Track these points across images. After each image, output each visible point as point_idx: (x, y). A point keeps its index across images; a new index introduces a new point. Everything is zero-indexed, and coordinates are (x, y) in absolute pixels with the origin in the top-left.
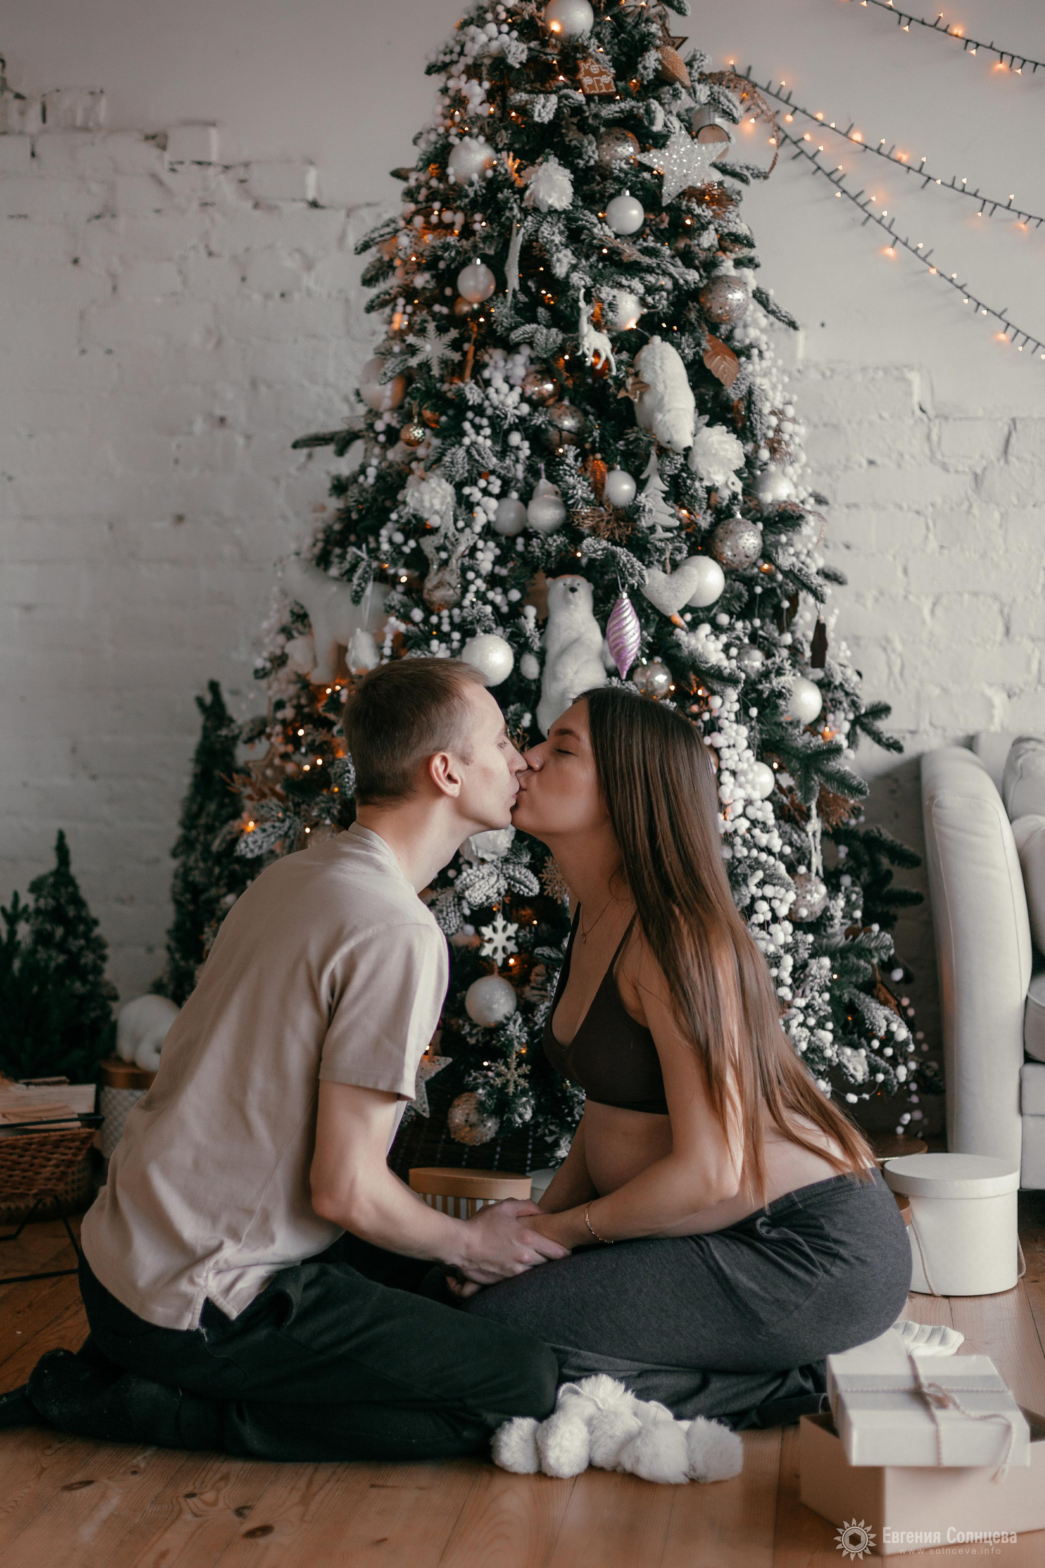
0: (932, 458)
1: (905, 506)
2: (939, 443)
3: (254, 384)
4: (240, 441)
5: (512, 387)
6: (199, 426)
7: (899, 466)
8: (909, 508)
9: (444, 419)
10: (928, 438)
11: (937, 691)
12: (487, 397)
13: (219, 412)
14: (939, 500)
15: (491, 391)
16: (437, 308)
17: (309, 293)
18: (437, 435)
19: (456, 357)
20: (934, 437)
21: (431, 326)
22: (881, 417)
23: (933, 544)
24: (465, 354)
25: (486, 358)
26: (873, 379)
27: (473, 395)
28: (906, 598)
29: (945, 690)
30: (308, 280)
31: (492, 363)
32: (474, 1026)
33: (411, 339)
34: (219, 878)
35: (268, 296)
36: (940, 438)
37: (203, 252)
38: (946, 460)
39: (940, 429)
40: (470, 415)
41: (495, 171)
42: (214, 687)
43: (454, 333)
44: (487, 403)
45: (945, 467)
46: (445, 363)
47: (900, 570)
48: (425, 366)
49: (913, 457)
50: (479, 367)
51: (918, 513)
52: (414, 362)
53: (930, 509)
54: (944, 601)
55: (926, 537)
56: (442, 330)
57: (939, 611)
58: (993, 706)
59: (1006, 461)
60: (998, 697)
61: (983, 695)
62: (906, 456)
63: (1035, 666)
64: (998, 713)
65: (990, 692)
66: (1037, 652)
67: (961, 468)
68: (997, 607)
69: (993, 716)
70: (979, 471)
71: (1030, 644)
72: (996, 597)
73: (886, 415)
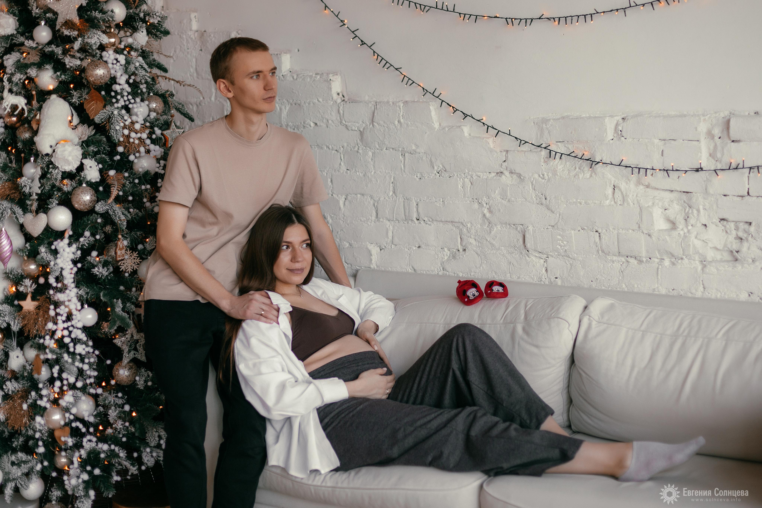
0: (341, 122)
1: (330, 147)
2: (343, 115)
7: (327, 126)
8: (333, 149)
10: (338, 112)
11: (347, 245)
14: (345, 145)
20: (341, 112)
22: (318, 100)
23: (343, 168)
26: (314, 80)
28: (332, 195)
29: (350, 245)
36: (343, 112)
38: (347, 123)
39: (343, 108)
45: (347, 128)
47: (329, 180)
51: (336, 150)
53: (342, 149)
54: (349, 198)
55: (340, 164)
57: (347, 203)
58: (371, 255)
59: (373, 125)
60: (375, 250)
61: (367, 248)
62: (330, 122)
63: (390, 234)
64: (374, 258)
65: (371, 247)
66: (391, 227)
67: (353, 128)
68: (372, 202)
69: (371, 260)
70: (362, 130)
71: (388, 223)
72: (372, 197)
73: (321, 100)
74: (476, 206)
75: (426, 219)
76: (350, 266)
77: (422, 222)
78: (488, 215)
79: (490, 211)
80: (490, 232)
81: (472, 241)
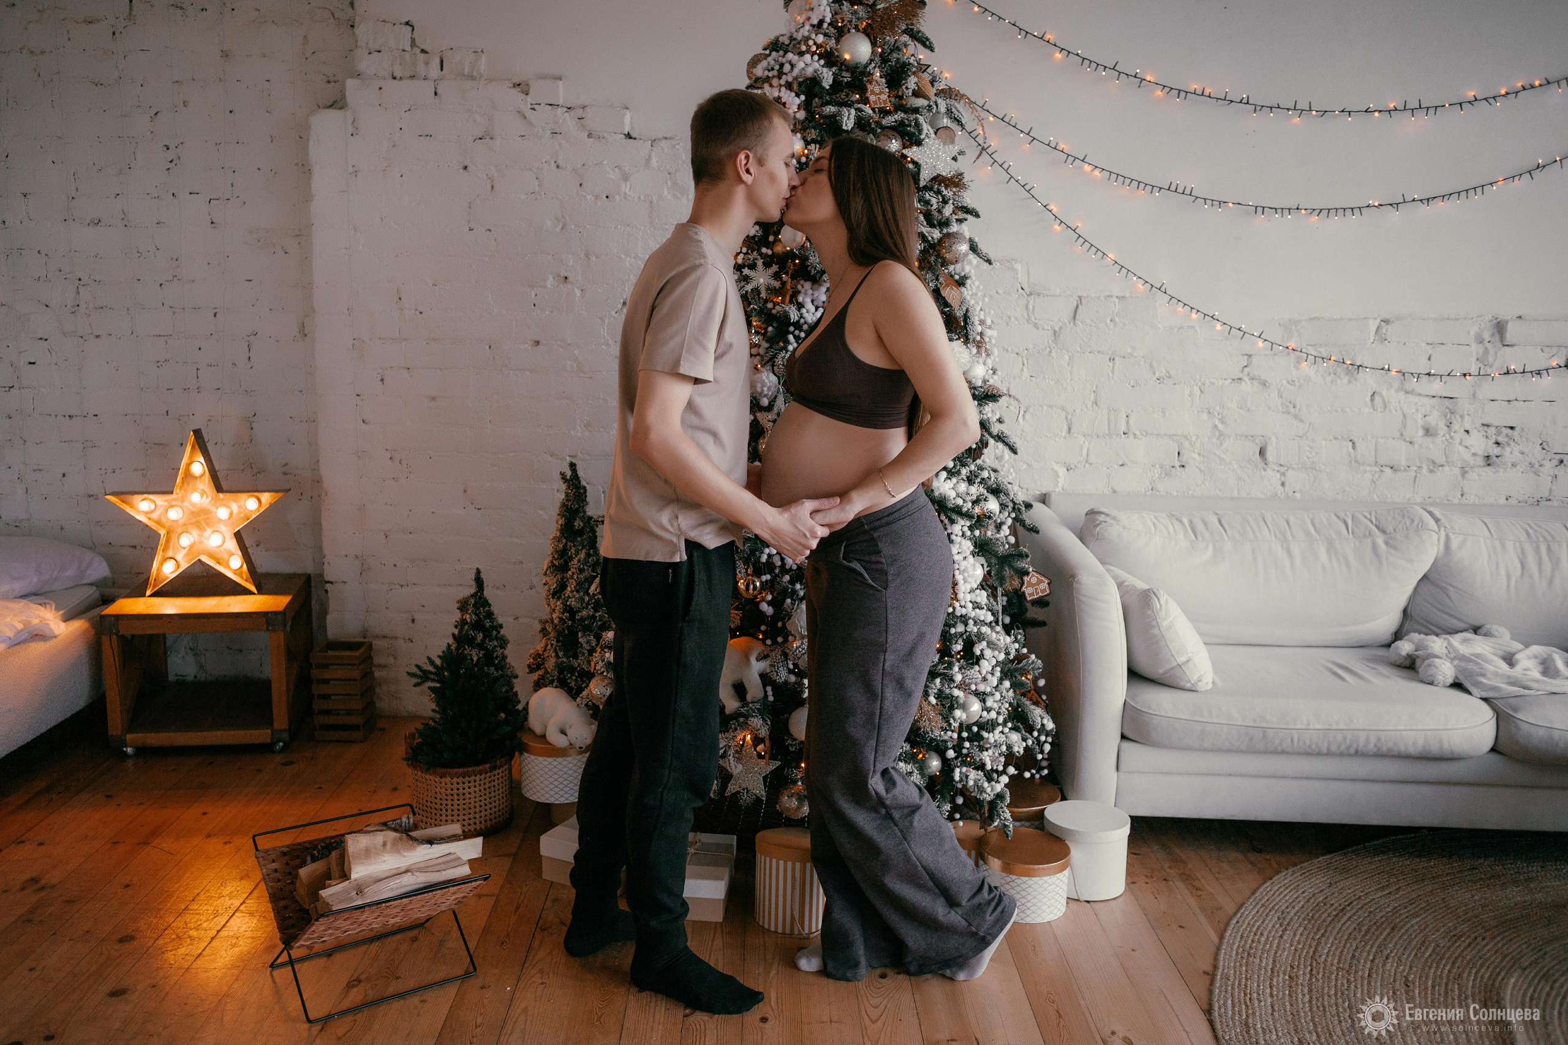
0: (1028, 319)
1: (1009, 350)
2: (1033, 310)
3: (587, 256)
4: (578, 293)
5: (817, 308)
6: (550, 281)
7: (1007, 324)
8: (1012, 352)
9: (770, 329)
10: (1027, 307)
11: (1025, 466)
12: (801, 317)
13: (564, 274)
14: (1031, 347)
15: (804, 311)
16: (764, 250)
17: (625, 196)
18: (767, 341)
19: (777, 284)
20: (1031, 307)
21: (760, 263)
22: (998, 293)
23: (1026, 374)
24: (784, 284)
25: (799, 287)
26: (993, 268)
27: (794, 316)
29: (1029, 466)
30: (625, 188)
31: (803, 291)
32: (795, 739)
33: (746, 271)
34: (588, 604)
35: (597, 197)
36: (1034, 307)
37: (553, 165)
38: (1036, 321)
39: (1033, 302)
40: (792, 329)
41: (807, 158)
42: (573, 466)
43: (775, 268)
44: (802, 321)
45: (1036, 326)
46: (769, 289)
48: (756, 291)
49: (1016, 318)
50: (796, 293)
51: (1017, 354)
52: (749, 288)
53: (1026, 352)
54: (1031, 410)
55: (1022, 369)
56: (767, 265)
57: (1027, 416)
58: (1058, 476)
59: (1075, 324)
60: (1062, 471)
61: (1052, 469)
62: (1013, 318)
63: (1085, 452)
64: (1061, 480)
65: (1056, 467)
66: (1087, 443)
67: (1046, 327)
68: (1063, 414)
69: (1058, 482)
70: (1057, 329)
71: (1083, 439)
72: (1063, 409)
73: (1001, 292)
74: (1205, 416)
75: (1138, 433)
76: (1025, 490)
77: (1131, 436)
78: (1220, 426)
79: (1222, 421)
80: (1221, 445)
81: (1195, 456)
